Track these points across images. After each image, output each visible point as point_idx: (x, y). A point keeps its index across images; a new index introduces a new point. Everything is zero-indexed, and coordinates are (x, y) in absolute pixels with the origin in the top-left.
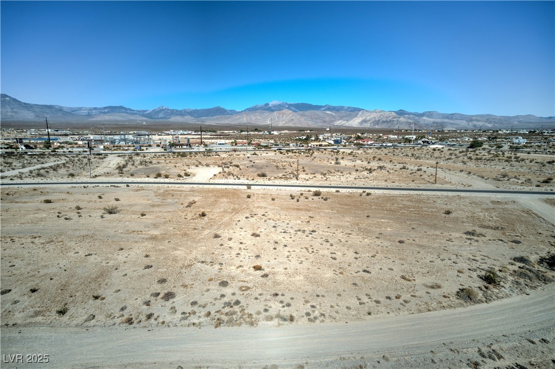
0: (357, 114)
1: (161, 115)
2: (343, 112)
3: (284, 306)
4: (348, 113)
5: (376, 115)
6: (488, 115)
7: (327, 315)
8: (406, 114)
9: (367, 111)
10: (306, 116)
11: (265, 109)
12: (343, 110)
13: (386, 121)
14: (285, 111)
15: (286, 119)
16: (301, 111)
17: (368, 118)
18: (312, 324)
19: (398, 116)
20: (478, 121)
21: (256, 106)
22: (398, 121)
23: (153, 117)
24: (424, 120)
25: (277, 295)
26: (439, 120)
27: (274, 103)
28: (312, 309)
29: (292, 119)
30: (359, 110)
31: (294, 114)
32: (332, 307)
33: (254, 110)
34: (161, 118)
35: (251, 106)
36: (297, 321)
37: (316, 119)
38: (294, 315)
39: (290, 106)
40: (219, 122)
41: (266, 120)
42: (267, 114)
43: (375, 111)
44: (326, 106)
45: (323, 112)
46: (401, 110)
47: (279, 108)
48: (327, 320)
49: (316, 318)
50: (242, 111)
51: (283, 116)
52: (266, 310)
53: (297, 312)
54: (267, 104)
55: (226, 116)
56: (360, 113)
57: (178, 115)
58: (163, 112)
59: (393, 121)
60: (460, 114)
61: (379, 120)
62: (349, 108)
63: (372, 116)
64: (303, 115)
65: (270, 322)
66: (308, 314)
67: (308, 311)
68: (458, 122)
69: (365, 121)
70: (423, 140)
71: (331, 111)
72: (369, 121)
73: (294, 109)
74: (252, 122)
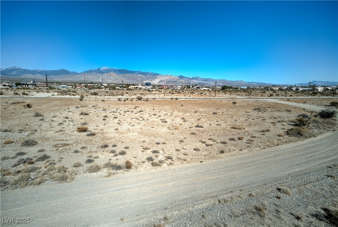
0: (157, 77)
1: (14, 73)
2: (149, 75)
3: (116, 155)
4: (152, 76)
5: (168, 78)
6: (224, 80)
7: (174, 158)
8: (184, 78)
9: (162, 75)
10: (126, 77)
11: (98, 72)
12: (148, 74)
13: (173, 82)
14: (111, 73)
15: (113, 79)
16: (122, 74)
17: (163, 79)
18: (159, 168)
19: (180, 79)
20: (220, 83)
21: (91, 70)
22: (180, 81)
23: (7, 74)
24: (194, 81)
25: (106, 146)
26: (201, 82)
27: (104, 68)
28: (155, 154)
29: (117, 79)
30: (158, 75)
31: (118, 75)
32: (177, 150)
33: (90, 72)
34: (15, 75)
35: (88, 70)
36: (136, 168)
37: (132, 79)
38: (132, 161)
39: (115, 71)
40: (64, 80)
41: (98, 79)
42: (99, 75)
43: (167, 76)
44: (138, 71)
45: (137, 75)
46: (181, 76)
47: (108, 71)
48: (177, 163)
49: (161, 162)
50: (81, 73)
51: (110, 77)
52: (89, 161)
53: (135, 159)
54: (99, 69)
55: (70, 75)
56: (158, 77)
57: (30, 73)
58: (16, 71)
59: (177, 81)
60: (211, 79)
61: (169, 81)
62: (152, 73)
63: (166, 78)
64: (123, 77)
65: (95, 174)
66: (150, 159)
67: (149, 156)
68: (211, 83)
69: (162, 81)
70: (197, 86)
71: (141, 75)
72: (164, 81)
73: (117, 72)
74: (89, 80)
